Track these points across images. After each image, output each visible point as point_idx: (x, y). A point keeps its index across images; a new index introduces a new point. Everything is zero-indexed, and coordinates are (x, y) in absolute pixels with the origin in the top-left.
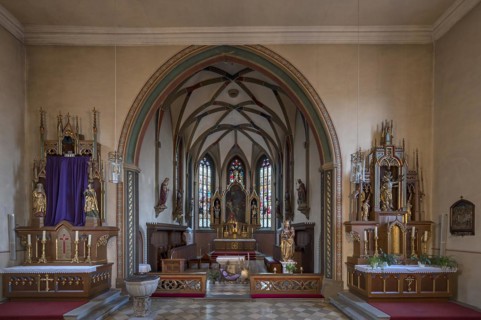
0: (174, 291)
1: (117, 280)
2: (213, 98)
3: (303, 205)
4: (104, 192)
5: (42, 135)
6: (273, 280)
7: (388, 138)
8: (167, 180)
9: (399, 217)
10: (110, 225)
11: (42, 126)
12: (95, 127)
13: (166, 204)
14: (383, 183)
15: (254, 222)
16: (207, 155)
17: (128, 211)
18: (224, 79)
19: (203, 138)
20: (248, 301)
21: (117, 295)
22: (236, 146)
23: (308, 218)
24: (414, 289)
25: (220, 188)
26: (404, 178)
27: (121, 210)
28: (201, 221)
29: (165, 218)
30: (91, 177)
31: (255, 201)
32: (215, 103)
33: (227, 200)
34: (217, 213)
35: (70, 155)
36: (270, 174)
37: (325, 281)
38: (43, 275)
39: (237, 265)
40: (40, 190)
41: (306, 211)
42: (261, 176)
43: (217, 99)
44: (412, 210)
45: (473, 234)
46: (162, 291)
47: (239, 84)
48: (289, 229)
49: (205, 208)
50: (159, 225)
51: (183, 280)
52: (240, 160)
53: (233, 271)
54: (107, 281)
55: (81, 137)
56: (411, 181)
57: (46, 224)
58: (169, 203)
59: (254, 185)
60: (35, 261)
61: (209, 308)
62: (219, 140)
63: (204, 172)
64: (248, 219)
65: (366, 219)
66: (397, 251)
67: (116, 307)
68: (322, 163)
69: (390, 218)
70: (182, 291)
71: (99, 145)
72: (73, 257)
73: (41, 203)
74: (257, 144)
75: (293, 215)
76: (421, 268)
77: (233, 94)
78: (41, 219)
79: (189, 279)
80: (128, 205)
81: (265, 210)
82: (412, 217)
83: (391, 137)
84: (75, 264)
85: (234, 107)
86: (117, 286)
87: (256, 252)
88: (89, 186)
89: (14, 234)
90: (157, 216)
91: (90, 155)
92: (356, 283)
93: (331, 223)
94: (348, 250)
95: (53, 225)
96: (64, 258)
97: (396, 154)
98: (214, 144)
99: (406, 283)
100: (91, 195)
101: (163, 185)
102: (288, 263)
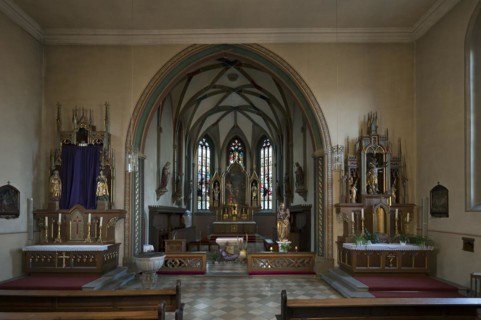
0: (176, 269)
1: (124, 259)
2: (213, 83)
3: (301, 188)
4: (113, 178)
5: (59, 127)
6: (270, 258)
7: (373, 128)
8: (168, 164)
9: (383, 200)
10: (118, 208)
11: (59, 119)
12: (107, 119)
13: (167, 187)
14: (369, 168)
15: (255, 205)
16: (206, 136)
17: (135, 195)
18: (224, 65)
19: (203, 120)
20: (245, 277)
21: (124, 273)
22: (236, 127)
23: (305, 200)
24: (395, 265)
25: (220, 169)
26: (389, 164)
27: (129, 195)
28: (199, 203)
29: (166, 201)
30: (102, 164)
31: (255, 182)
32: (215, 87)
33: (227, 182)
34: (216, 195)
35: (83, 145)
36: (271, 154)
37: (317, 259)
38: (60, 253)
39: (236, 247)
40: (56, 176)
41: (304, 193)
42: (262, 157)
43: (217, 83)
44: (397, 193)
45: (448, 216)
46: (165, 270)
47: (239, 69)
48: (285, 210)
49: (204, 190)
50: (161, 207)
51: (185, 258)
52: (240, 141)
53: (231, 251)
54: (115, 259)
55: (94, 128)
56: (394, 167)
57: (61, 207)
58: (169, 186)
59: (255, 166)
60: (52, 241)
61: (209, 283)
62: (219, 120)
63: (203, 154)
64: (248, 201)
65: (354, 201)
66: (382, 230)
67: (125, 282)
68: (314, 150)
69: (375, 201)
70: (184, 270)
71: (109, 135)
72: (86, 237)
73: (57, 188)
74: (257, 125)
75: (292, 197)
76: (403, 246)
77: (233, 78)
78: (57, 203)
79: (190, 258)
80: (135, 189)
81: (266, 192)
82: (397, 200)
83: (376, 127)
84: (87, 243)
85: (234, 90)
86: (124, 264)
87: (257, 235)
88: (101, 173)
89: (32, 216)
90: (158, 199)
91: (102, 144)
92: (344, 261)
93: (323, 205)
94: (338, 230)
95: (68, 208)
96: (77, 238)
97: (381, 143)
98: (213, 125)
99: (388, 259)
100: (103, 181)
101: (164, 169)
102: (283, 242)
